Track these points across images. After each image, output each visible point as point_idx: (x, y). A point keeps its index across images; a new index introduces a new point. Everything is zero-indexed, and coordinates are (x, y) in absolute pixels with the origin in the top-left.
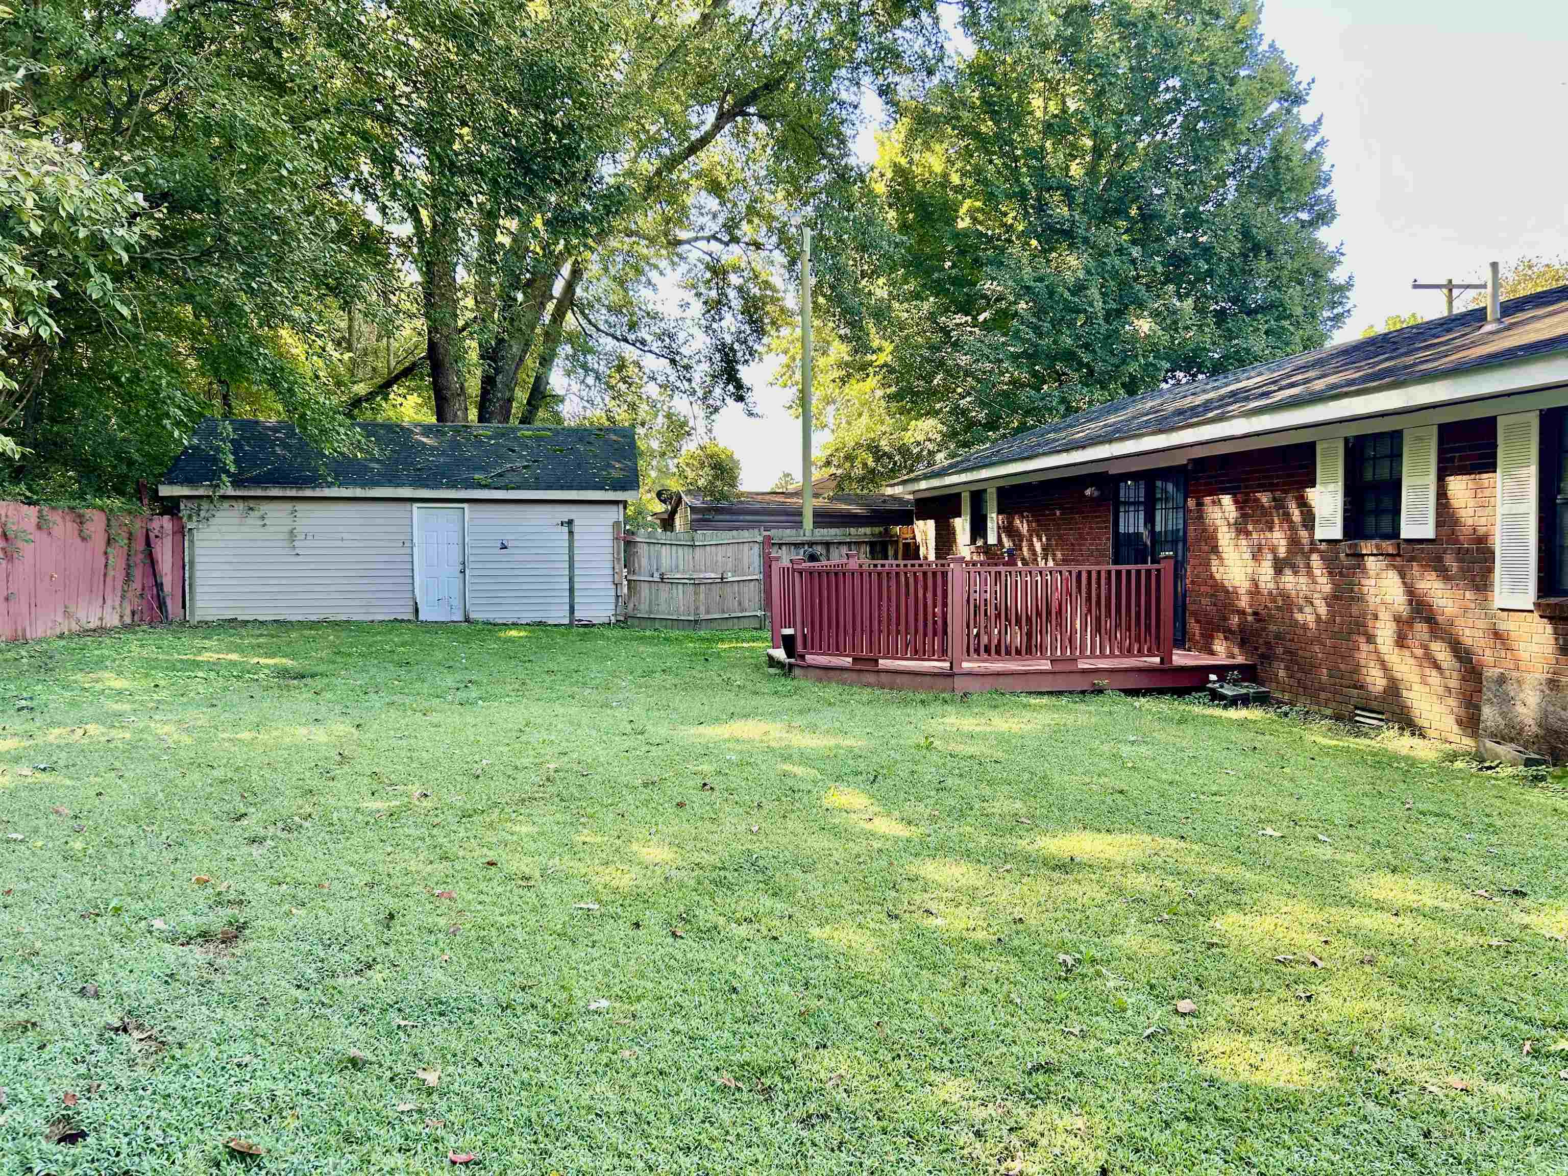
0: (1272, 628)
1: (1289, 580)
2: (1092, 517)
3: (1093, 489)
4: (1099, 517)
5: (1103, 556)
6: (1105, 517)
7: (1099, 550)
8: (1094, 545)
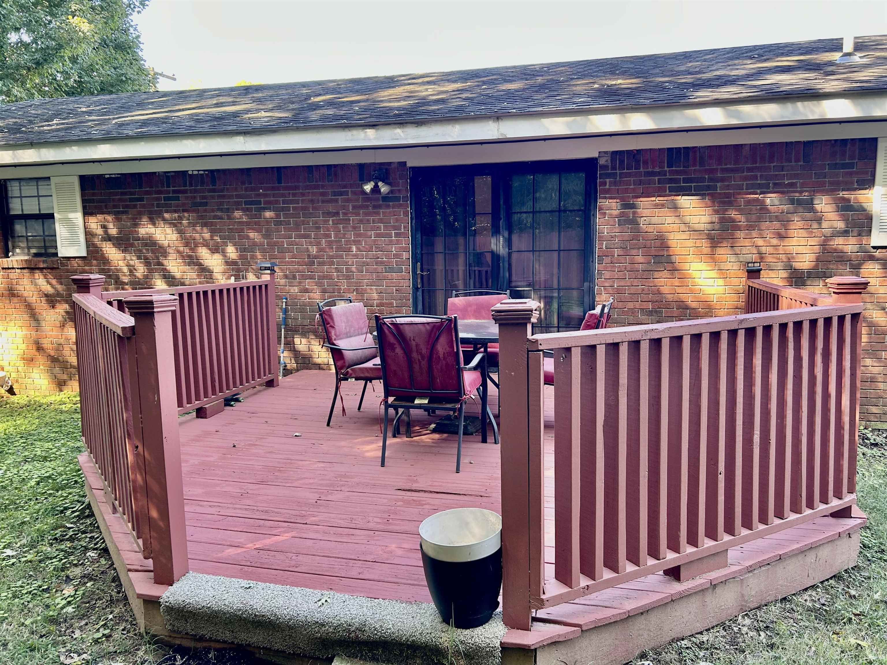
2: (361, 221)
3: (380, 184)
4: (381, 221)
5: (392, 270)
6: (397, 220)
7: (382, 263)
8: (367, 256)
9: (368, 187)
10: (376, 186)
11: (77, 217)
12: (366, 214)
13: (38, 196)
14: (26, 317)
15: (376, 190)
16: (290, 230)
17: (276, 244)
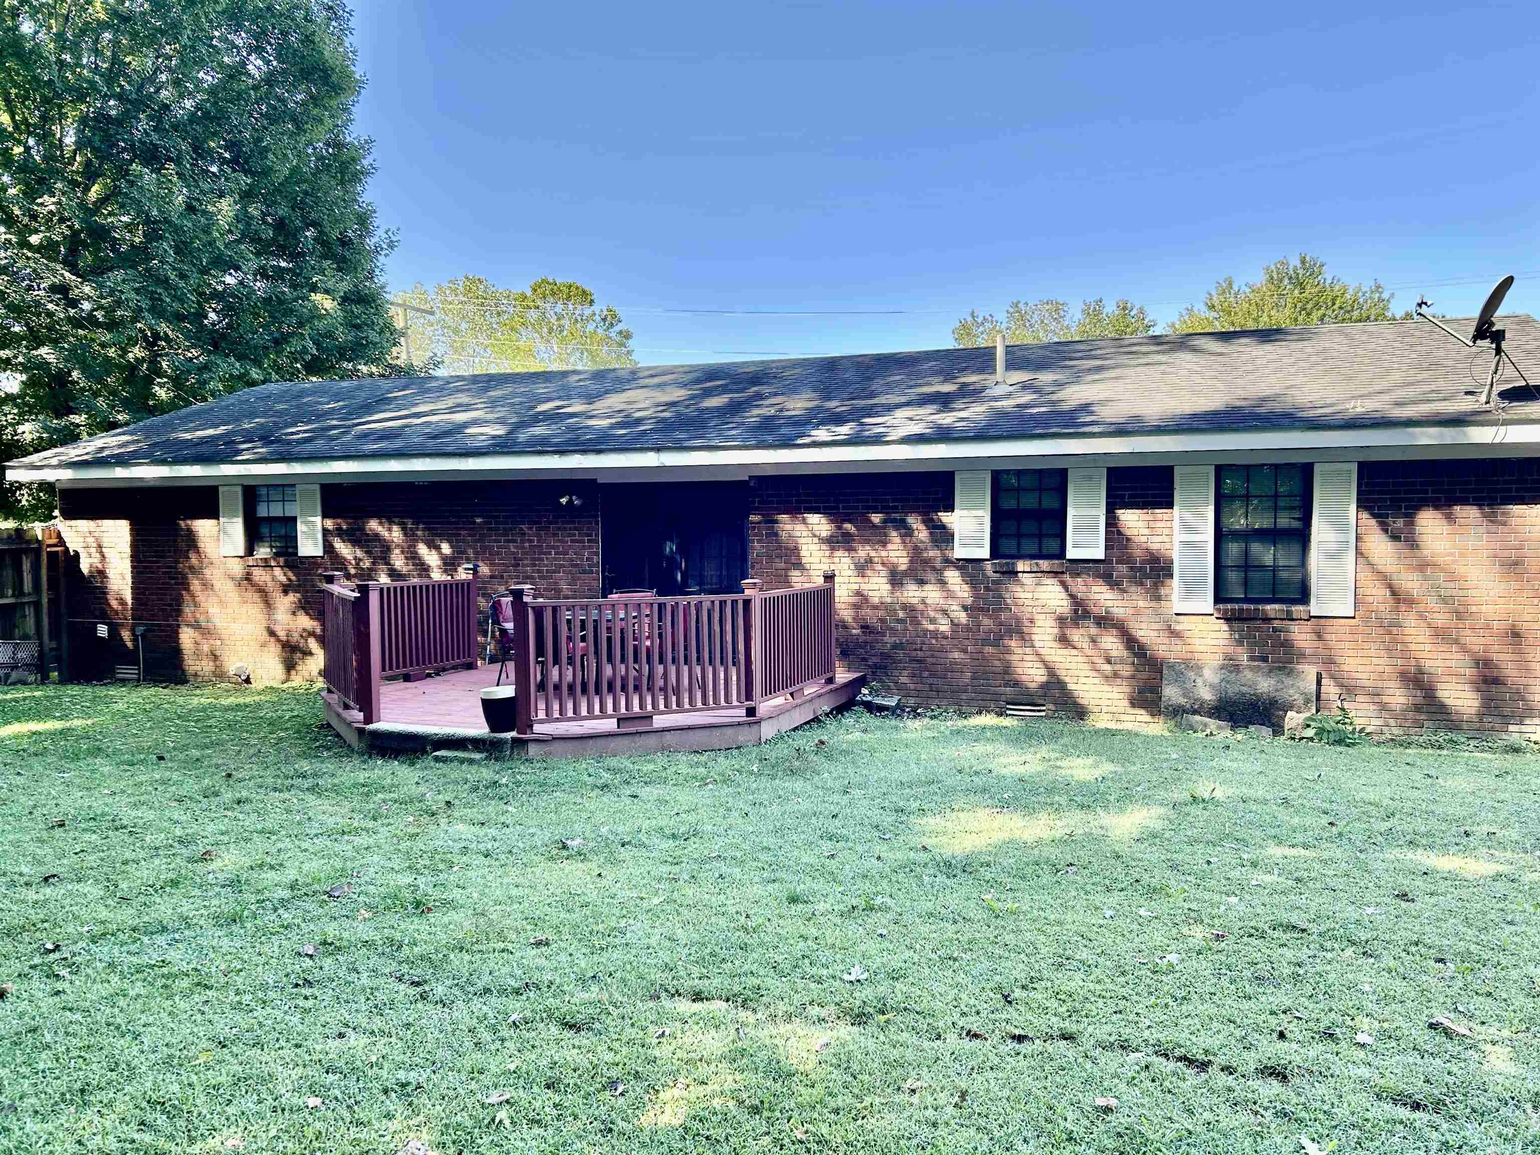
0: (889, 639)
1: (912, 593)
2: (559, 529)
3: (574, 498)
4: (576, 529)
5: (584, 572)
6: (588, 529)
7: (576, 565)
8: (564, 559)
9: (564, 500)
10: (571, 500)
11: (318, 519)
12: (563, 523)
13: (283, 501)
14: (262, 605)
15: (570, 502)
16: (500, 535)
17: (487, 547)
